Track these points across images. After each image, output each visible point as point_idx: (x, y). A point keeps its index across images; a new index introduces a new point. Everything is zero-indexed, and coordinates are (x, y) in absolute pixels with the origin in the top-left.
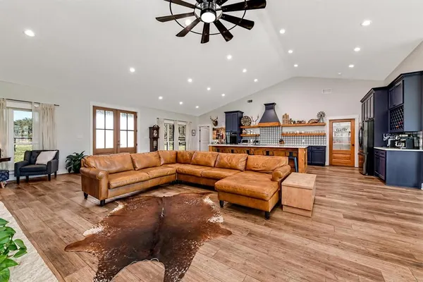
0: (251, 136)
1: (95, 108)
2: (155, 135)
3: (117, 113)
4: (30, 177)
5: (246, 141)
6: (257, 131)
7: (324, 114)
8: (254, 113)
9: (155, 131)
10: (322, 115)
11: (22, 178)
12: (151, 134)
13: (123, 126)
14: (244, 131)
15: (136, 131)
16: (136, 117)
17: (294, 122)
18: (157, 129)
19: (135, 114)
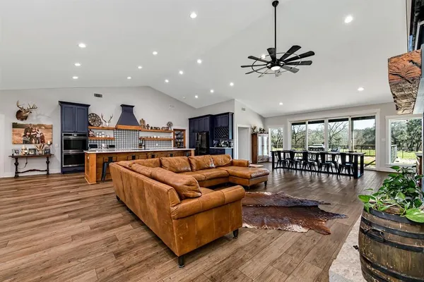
0: (103, 140)
5: (95, 146)
6: (110, 134)
7: (171, 123)
8: (107, 112)
10: (170, 124)
17: (152, 128)
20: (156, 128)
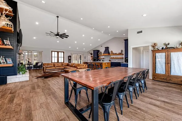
0: (101, 59)
1: (52, 51)
2: (70, 59)
3: (58, 52)
4: (37, 69)
5: (100, 61)
6: (104, 57)
8: (102, 50)
9: (70, 57)
10: (122, 51)
11: (35, 69)
12: (69, 58)
13: (60, 56)
14: (99, 57)
15: (64, 57)
16: (64, 53)
18: (71, 56)
19: (64, 52)
20: (115, 54)
